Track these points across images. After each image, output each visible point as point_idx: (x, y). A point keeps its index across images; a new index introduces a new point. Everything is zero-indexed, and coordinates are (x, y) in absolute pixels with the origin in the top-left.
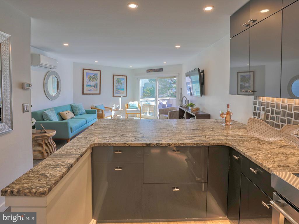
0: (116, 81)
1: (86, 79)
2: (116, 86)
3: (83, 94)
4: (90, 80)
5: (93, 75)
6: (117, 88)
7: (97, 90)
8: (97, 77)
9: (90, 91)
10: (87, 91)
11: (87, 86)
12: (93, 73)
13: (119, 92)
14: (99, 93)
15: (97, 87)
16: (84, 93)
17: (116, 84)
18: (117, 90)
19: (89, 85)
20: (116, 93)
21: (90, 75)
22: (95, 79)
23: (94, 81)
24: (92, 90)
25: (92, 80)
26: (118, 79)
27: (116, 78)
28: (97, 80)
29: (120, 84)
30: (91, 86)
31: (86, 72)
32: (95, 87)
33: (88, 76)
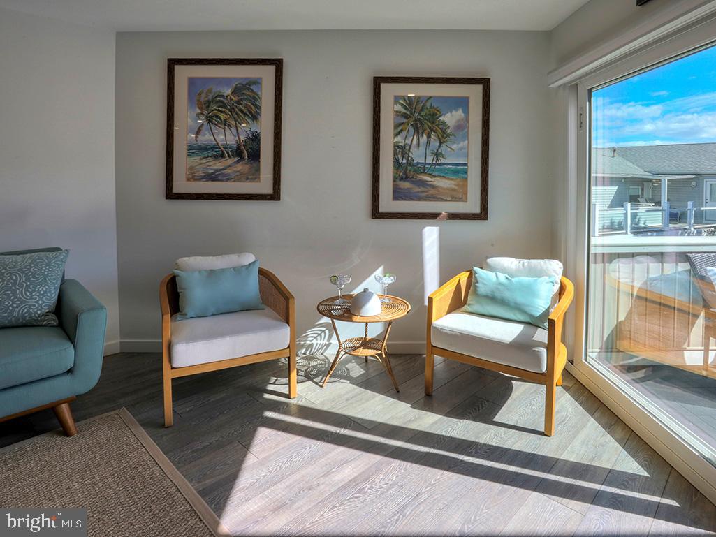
0: (397, 113)
1: (186, 117)
2: (401, 150)
3: (170, 195)
4: (209, 120)
5: (227, 91)
6: (409, 164)
7: (255, 175)
8: (255, 99)
9: (212, 177)
10: (193, 178)
11: (193, 150)
13: (423, 183)
14: (268, 190)
15: (255, 156)
17: (396, 135)
18: (405, 171)
19: (204, 148)
20: (398, 195)
21: (210, 91)
22: (241, 111)
23: (235, 121)
24: (225, 175)
25: (223, 116)
26: (410, 105)
27: (397, 99)
28: (255, 117)
29: (429, 137)
30: (216, 152)
31: (182, 73)
32: (242, 158)
33: (200, 94)
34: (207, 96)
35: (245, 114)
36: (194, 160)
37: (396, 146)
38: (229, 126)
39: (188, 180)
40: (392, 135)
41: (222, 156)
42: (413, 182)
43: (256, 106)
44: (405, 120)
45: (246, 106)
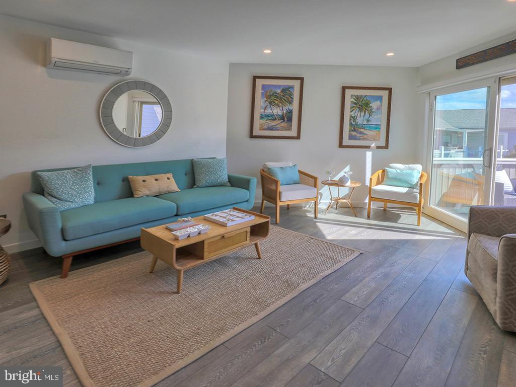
0: (352, 102)
1: (260, 102)
2: (353, 118)
3: (252, 136)
4: (270, 103)
5: (279, 91)
6: (356, 124)
7: (289, 128)
8: (291, 95)
9: (270, 129)
10: (262, 129)
11: (263, 116)
12: (279, 86)
13: (361, 133)
14: (295, 135)
15: (290, 120)
16: (254, 134)
17: (351, 112)
18: (355, 127)
19: (267, 116)
20: (351, 137)
21: (271, 91)
22: (284, 100)
23: (282, 104)
24: (276, 128)
25: (276, 102)
26: (358, 99)
27: (352, 96)
28: (291, 103)
29: (365, 112)
30: (273, 117)
31: (260, 82)
32: (284, 121)
33: (267, 92)
34: (270, 93)
35: (286, 101)
36: (263, 121)
37: (351, 116)
38: (279, 106)
39: (260, 130)
40: (349, 112)
41: (275, 119)
42: (357, 132)
43: (291, 98)
44: (355, 105)
45: (287, 98)
